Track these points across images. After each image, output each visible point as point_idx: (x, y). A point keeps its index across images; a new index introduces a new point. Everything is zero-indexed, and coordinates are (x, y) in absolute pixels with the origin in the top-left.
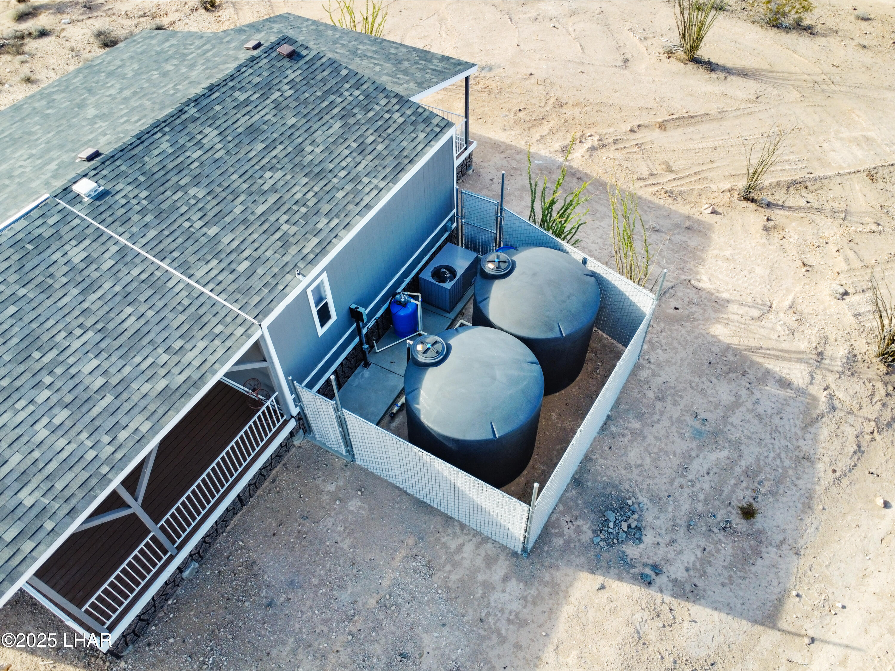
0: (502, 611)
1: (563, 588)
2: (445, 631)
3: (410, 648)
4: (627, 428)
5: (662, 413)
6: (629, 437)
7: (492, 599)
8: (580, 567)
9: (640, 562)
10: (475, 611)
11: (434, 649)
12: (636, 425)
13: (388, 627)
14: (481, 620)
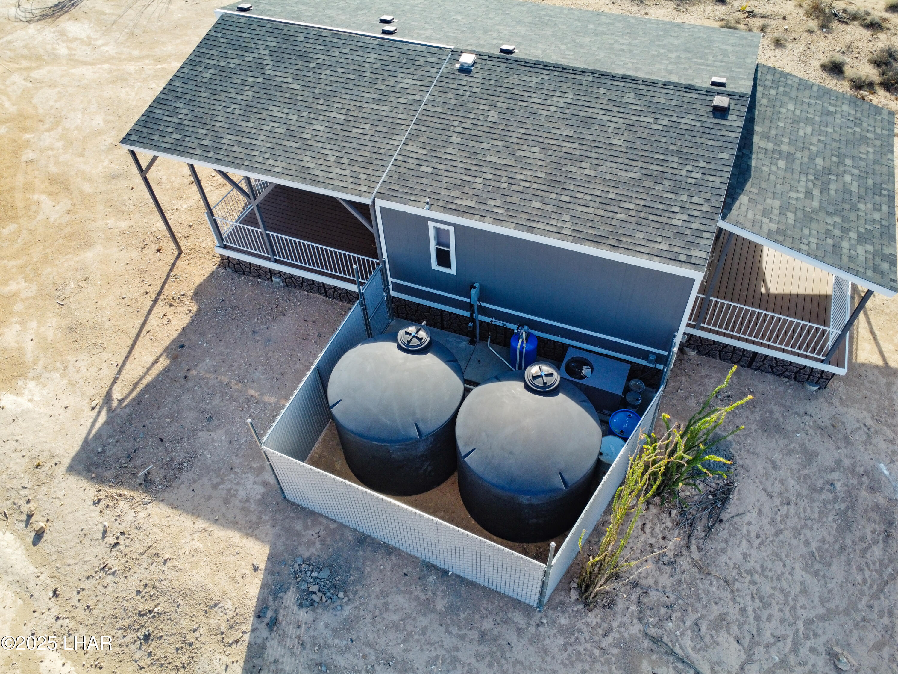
0: (238, 484)
1: (255, 532)
2: (226, 444)
3: (216, 422)
4: (434, 594)
5: (462, 638)
6: (423, 597)
7: (248, 475)
8: (273, 547)
9: (280, 606)
10: (240, 463)
11: (212, 439)
12: (440, 604)
13: (232, 407)
14: (232, 469)
